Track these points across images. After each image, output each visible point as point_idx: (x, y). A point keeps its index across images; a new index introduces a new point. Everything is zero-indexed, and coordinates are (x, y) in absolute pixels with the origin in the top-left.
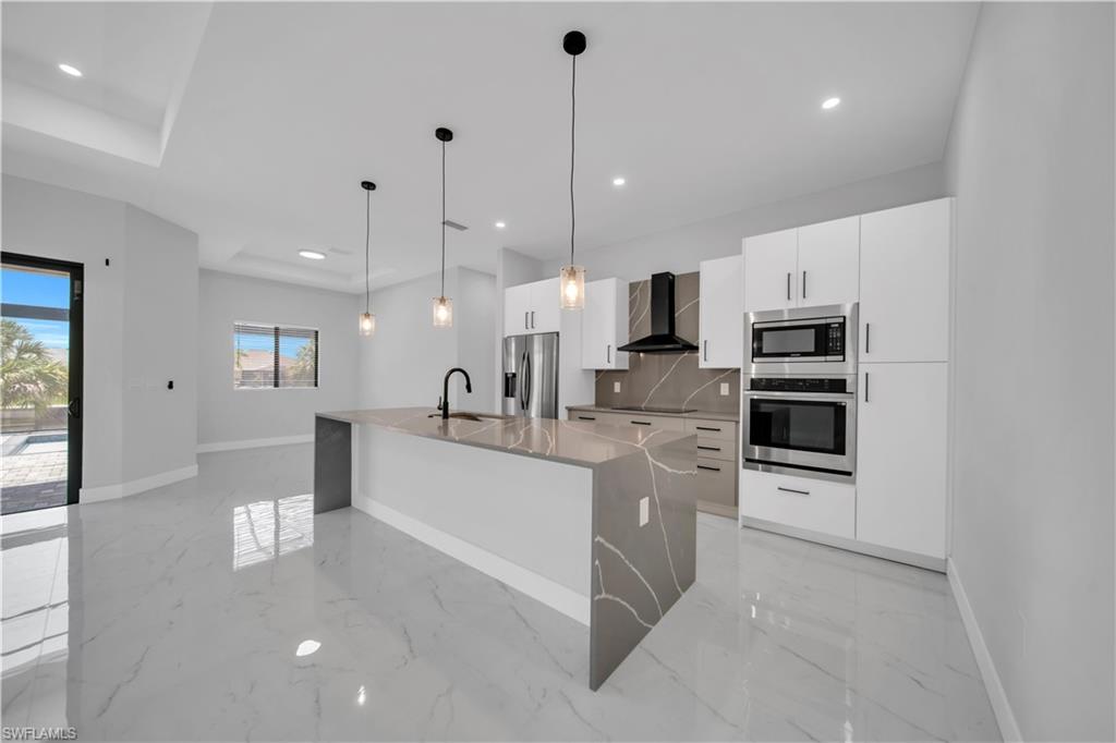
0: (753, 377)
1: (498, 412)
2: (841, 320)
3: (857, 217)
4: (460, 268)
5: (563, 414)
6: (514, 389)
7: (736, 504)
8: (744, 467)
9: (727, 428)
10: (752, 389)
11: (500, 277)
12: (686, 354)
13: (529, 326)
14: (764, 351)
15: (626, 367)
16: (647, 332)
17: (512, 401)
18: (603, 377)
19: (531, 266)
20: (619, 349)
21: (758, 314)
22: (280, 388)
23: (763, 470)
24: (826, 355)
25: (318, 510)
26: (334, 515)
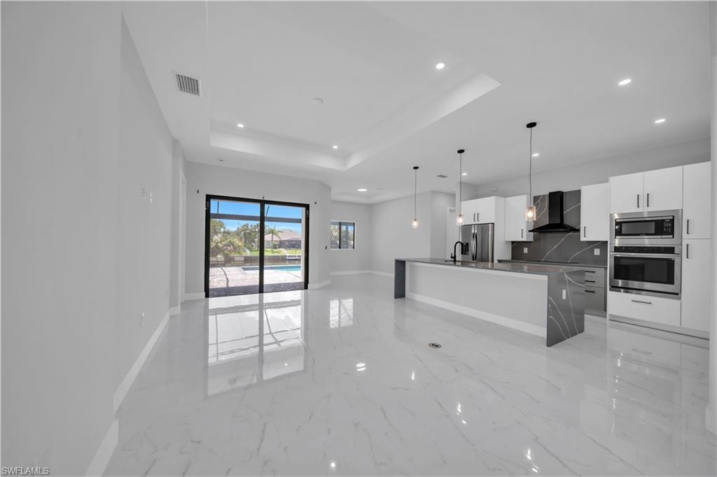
0: (617, 245)
2: (672, 218)
3: (681, 167)
4: (432, 191)
5: (495, 261)
7: (605, 310)
8: (610, 290)
9: (600, 271)
10: (615, 252)
11: (458, 196)
12: (571, 233)
13: (476, 219)
14: (623, 233)
15: (532, 240)
16: (546, 222)
18: (516, 246)
19: (475, 190)
20: (529, 231)
21: (619, 214)
22: (342, 249)
23: (624, 292)
24: (662, 235)
25: (396, 297)
26: (399, 300)
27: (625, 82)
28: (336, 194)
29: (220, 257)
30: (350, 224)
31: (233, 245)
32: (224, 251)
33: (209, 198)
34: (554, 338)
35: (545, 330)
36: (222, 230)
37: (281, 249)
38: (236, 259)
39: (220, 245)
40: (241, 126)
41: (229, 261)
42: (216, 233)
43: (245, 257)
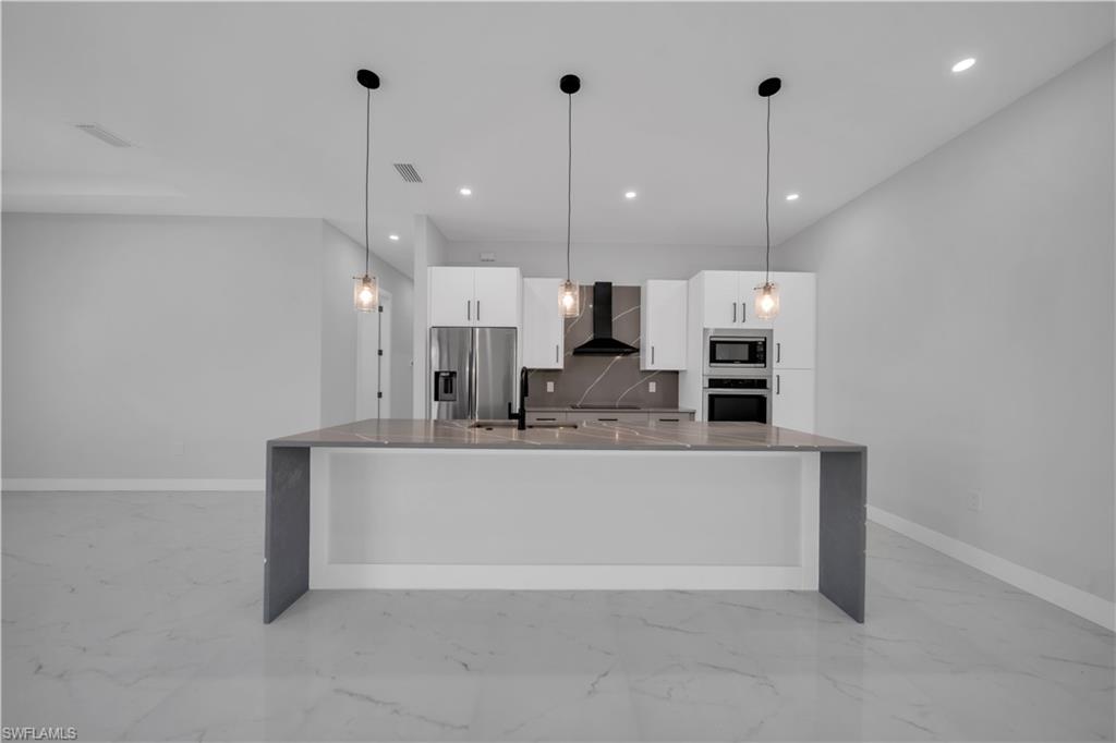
0: (712, 378)
2: (763, 339)
10: (710, 387)
12: (623, 356)
13: (474, 315)
14: (717, 358)
15: (561, 366)
18: (533, 376)
21: (714, 330)
24: (755, 362)
27: (964, 65)
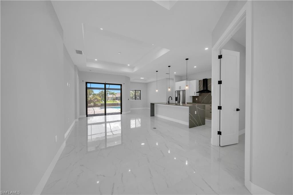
1: (174, 103)
4: (167, 78)
5: (186, 103)
6: (177, 100)
11: (174, 79)
13: (180, 89)
15: (198, 95)
16: (202, 89)
17: (176, 102)
18: (194, 98)
19: (180, 78)
20: (196, 93)
22: (136, 100)
25: (151, 116)
26: (152, 117)
28: (132, 80)
29: (92, 104)
30: (139, 90)
31: (97, 99)
32: (93, 101)
33: (87, 83)
34: (191, 126)
35: (188, 123)
36: (93, 93)
37: (116, 101)
38: (98, 105)
39: (92, 99)
40: (96, 60)
41: (95, 106)
42: (90, 95)
43: (101, 104)
